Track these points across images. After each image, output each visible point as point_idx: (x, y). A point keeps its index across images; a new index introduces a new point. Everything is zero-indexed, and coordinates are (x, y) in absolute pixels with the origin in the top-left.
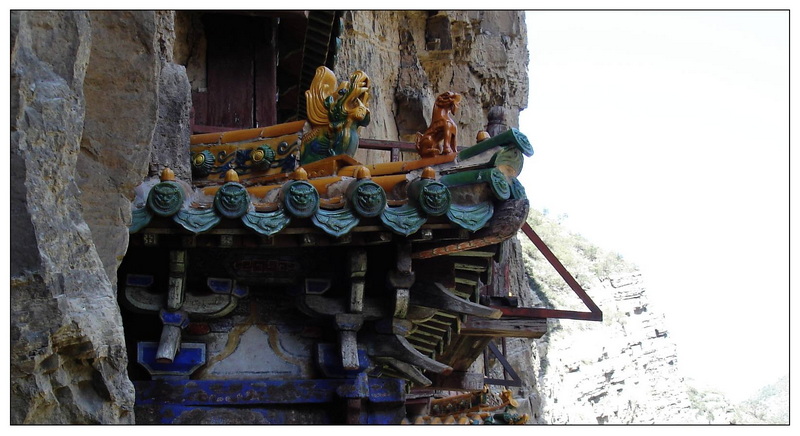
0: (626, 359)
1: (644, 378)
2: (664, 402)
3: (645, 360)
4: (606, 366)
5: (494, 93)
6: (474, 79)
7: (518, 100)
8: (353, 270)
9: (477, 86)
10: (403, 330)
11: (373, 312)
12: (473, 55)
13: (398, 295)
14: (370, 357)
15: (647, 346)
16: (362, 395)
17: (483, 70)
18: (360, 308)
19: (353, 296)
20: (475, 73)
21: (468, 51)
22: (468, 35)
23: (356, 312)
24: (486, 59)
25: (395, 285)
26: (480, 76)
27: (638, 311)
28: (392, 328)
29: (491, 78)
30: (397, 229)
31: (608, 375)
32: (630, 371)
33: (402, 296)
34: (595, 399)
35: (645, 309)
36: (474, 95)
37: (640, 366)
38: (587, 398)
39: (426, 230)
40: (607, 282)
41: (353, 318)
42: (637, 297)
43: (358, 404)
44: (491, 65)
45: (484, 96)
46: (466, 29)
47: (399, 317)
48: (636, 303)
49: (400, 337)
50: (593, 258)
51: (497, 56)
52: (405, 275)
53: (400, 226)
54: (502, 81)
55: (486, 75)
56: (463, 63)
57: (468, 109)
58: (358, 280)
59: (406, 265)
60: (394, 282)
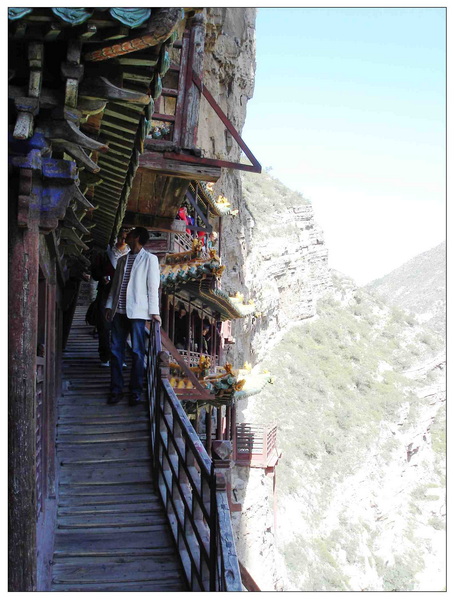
0: (298, 255)
1: (308, 268)
2: (318, 282)
3: (309, 257)
4: (286, 258)
5: (227, 74)
6: (215, 63)
7: (247, 91)
8: (30, 57)
9: (217, 67)
10: (74, 119)
11: (48, 100)
12: (216, 48)
13: (68, 83)
14: (46, 139)
15: (311, 249)
16: (35, 167)
17: (222, 58)
18: (37, 94)
19: (31, 83)
20: (216, 59)
21: (213, 45)
22: (213, 34)
23: (33, 97)
24: (224, 51)
25: (66, 75)
26: (220, 62)
27: (308, 228)
28: (63, 113)
29: (226, 63)
30: (64, 19)
31: (287, 264)
32: (300, 262)
33: (72, 85)
34: (278, 277)
35: (312, 227)
36: (214, 73)
37: (306, 260)
38: (273, 277)
39: (92, 24)
40: (291, 210)
41: (29, 101)
42: (308, 219)
43: (30, 173)
44: (227, 55)
45: (221, 74)
46: (213, 30)
47: (70, 105)
48: (307, 223)
49: (69, 122)
50: (284, 195)
51: (231, 50)
52: (73, 65)
53: (67, 17)
54: (233, 67)
55: (223, 61)
56: (209, 51)
57: (210, 81)
58: (36, 69)
59: (75, 56)
60: (65, 72)
